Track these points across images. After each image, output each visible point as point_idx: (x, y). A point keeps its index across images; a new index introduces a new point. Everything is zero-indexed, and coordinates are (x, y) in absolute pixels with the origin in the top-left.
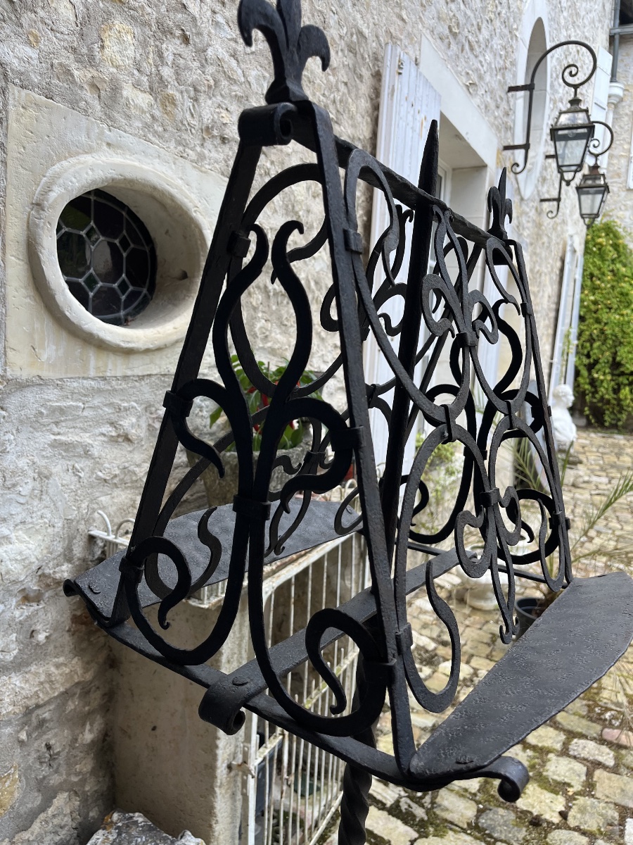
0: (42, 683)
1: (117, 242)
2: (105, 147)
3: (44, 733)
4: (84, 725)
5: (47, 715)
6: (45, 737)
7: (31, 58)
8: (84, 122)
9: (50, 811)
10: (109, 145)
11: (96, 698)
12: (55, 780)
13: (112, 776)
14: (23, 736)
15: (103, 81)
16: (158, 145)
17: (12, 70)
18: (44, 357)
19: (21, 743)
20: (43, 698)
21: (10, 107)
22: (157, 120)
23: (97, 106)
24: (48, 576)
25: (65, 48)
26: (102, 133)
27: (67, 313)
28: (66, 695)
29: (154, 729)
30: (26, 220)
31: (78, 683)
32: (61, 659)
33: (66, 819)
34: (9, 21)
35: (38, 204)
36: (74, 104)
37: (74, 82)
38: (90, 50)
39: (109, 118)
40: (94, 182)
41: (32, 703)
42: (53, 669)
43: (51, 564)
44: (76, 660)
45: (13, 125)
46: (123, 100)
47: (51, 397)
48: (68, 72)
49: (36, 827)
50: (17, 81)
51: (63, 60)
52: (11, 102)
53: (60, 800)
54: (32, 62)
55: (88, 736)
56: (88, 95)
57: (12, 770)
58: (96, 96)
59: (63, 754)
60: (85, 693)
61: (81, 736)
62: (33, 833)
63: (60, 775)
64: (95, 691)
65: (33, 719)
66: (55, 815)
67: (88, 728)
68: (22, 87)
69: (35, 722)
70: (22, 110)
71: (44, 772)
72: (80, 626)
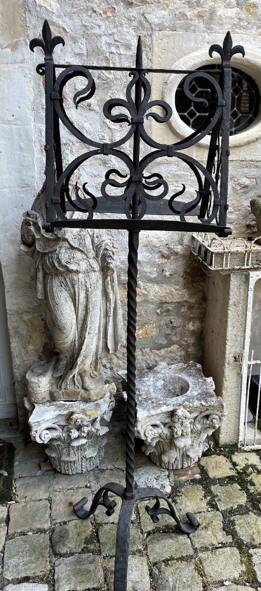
0: (167, 293)
2: (206, 45)
3: (169, 315)
4: (189, 322)
5: (170, 308)
6: (170, 317)
7: (165, 15)
8: (193, 36)
9: (169, 349)
11: (196, 313)
12: (174, 338)
13: (203, 352)
14: (158, 311)
15: (206, 11)
16: (242, 33)
17: (154, 25)
19: (157, 313)
20: (168, 300)
21: (154, 42)
22: (243, 20)
23: (202, 26)
24: (171, 249)
25: (184, 3)
26: (204, 38)
27: (177, 130)
28: (180, 304)
29: (213, 332)
30: (161, 91)
31: (185, 301)
32: (177, 287)
33: (177, 357)
34: (154, 3)
35: (166, 83)
36: (187, 29)
37: (187, 19)
39: (209, 29)
40: (203, 62)
41: (164, 300)
42: (173, 289)
43: (172, 244)
44: (185, 290)
45: (156, 49)
46: (216, 18)
47: (173, 169)
48: (184, 15)
49: (163, 352)
50: (158, 28)
51: (181, 10)
52: (155, 39)
53: (175, 347)
54: (165, 17)
55: (191, 326)
56: (196, 22)
57: (152, 322)
58: (201, 21)
59: (178, 330)
60: (191, 308)
61: (187, 325)
62: (160, 353)
63: (177, 337)
64: (196, 309)
65: (164, 307)
66: (171, 352)
67: (191, 323)
68: (160, 30)
69: (165, 309)
70: (160, 41)
71: (168, 331)
72: (188, 277)
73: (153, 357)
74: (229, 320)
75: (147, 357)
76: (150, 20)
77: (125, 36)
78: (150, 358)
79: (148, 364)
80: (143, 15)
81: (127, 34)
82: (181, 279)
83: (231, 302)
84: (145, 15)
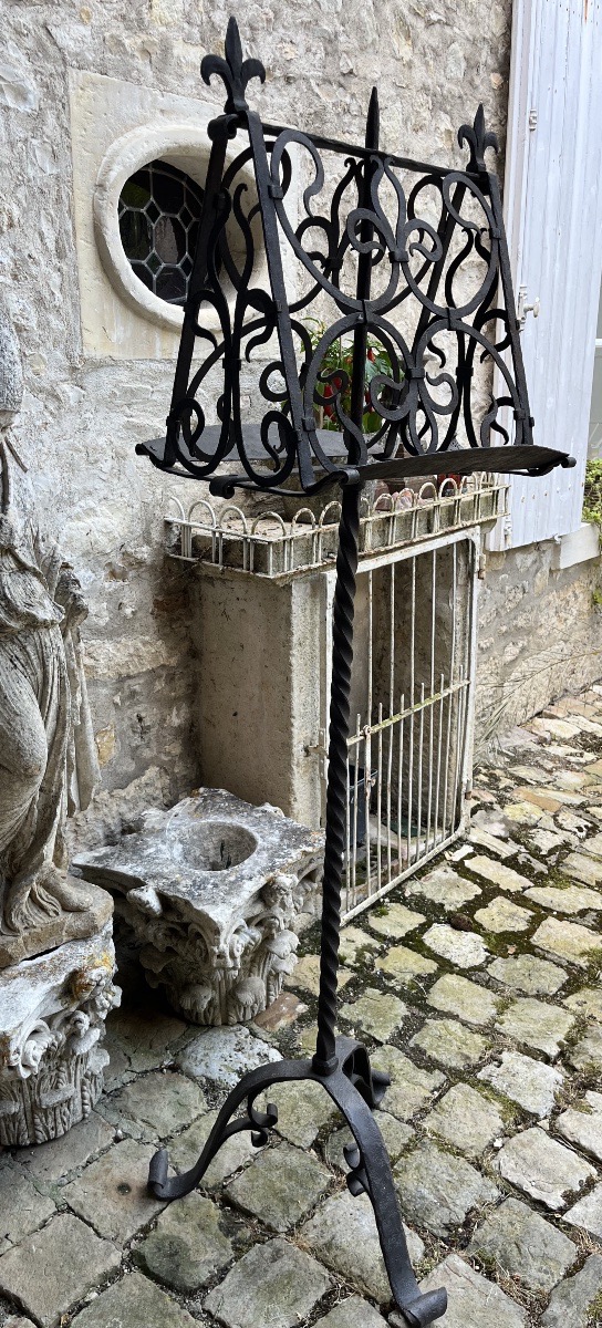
0: (131, 655)
1: (178, 216)
2: (159, 115)
3: (136, 705)
4: (170, 708)
5: (137, 687)
6: (136, 708)
7: (85, 36)
8: (137, 92)
9: (144, 779)
10: (162, 111)
11: (181, 686)
12: (147, 754)
13: (200, 766)
14: (118, 700)
15: (153, 43)
16: (213, 102)
17: (68, 53)
18: (114, 339)
19: (116, 704)
20: (133, 671)
21: (70, 91)
23: (149, 72)
24: (130, 555)
25: (115, 18)
26: (155, 100)
27: (132, 293)
28: (153, 674)
29: (235, 714)
30: (91, 203)
31: (163, 666)
32: (147, 638)
33: (157, 792)
34: (63, 4)
35: (100, 186)
36: (126, 75)
37: (125, 53)
38: (139, 13)
39: (162, 82)
40: (150, 154)
41: (124, 671)
42: (140, 645)
43: (132, 544)
44: (160, 642)
45: (75, 108)
46: (174, 61)
47: (123, 378)
48: (120, 43)
49: (131, 788)
50: (74, 62)
51: (114, 31)
52: (70, 84)
53: (152, 772)
54: (86, 40)
55: (176, 720)
56: (140, 62)
57: (109, 728)
58: (147, 61)
59: (154, 730)
60: (171, 679)
61: (168, 717)
62: (128, 793)
63: (152, 750)
64: (179, 679)
65: (126, 687)
66: (147, 784)
67: (175, 712)
68: (79, 68)
69: (127, 692)
70: (81, 92)
71: (137, 741)
72: (161, 613)
73: (115, 808)
74: (294, 675)
75: (106, 810)
76: (59, 41)
77: (14, 67)
78: (110, 811)
79: (107, 826)
80: (45, 27)
81: (16, 63)
82: (151, 619)
83: (295, 639)
84: (49, 28)
